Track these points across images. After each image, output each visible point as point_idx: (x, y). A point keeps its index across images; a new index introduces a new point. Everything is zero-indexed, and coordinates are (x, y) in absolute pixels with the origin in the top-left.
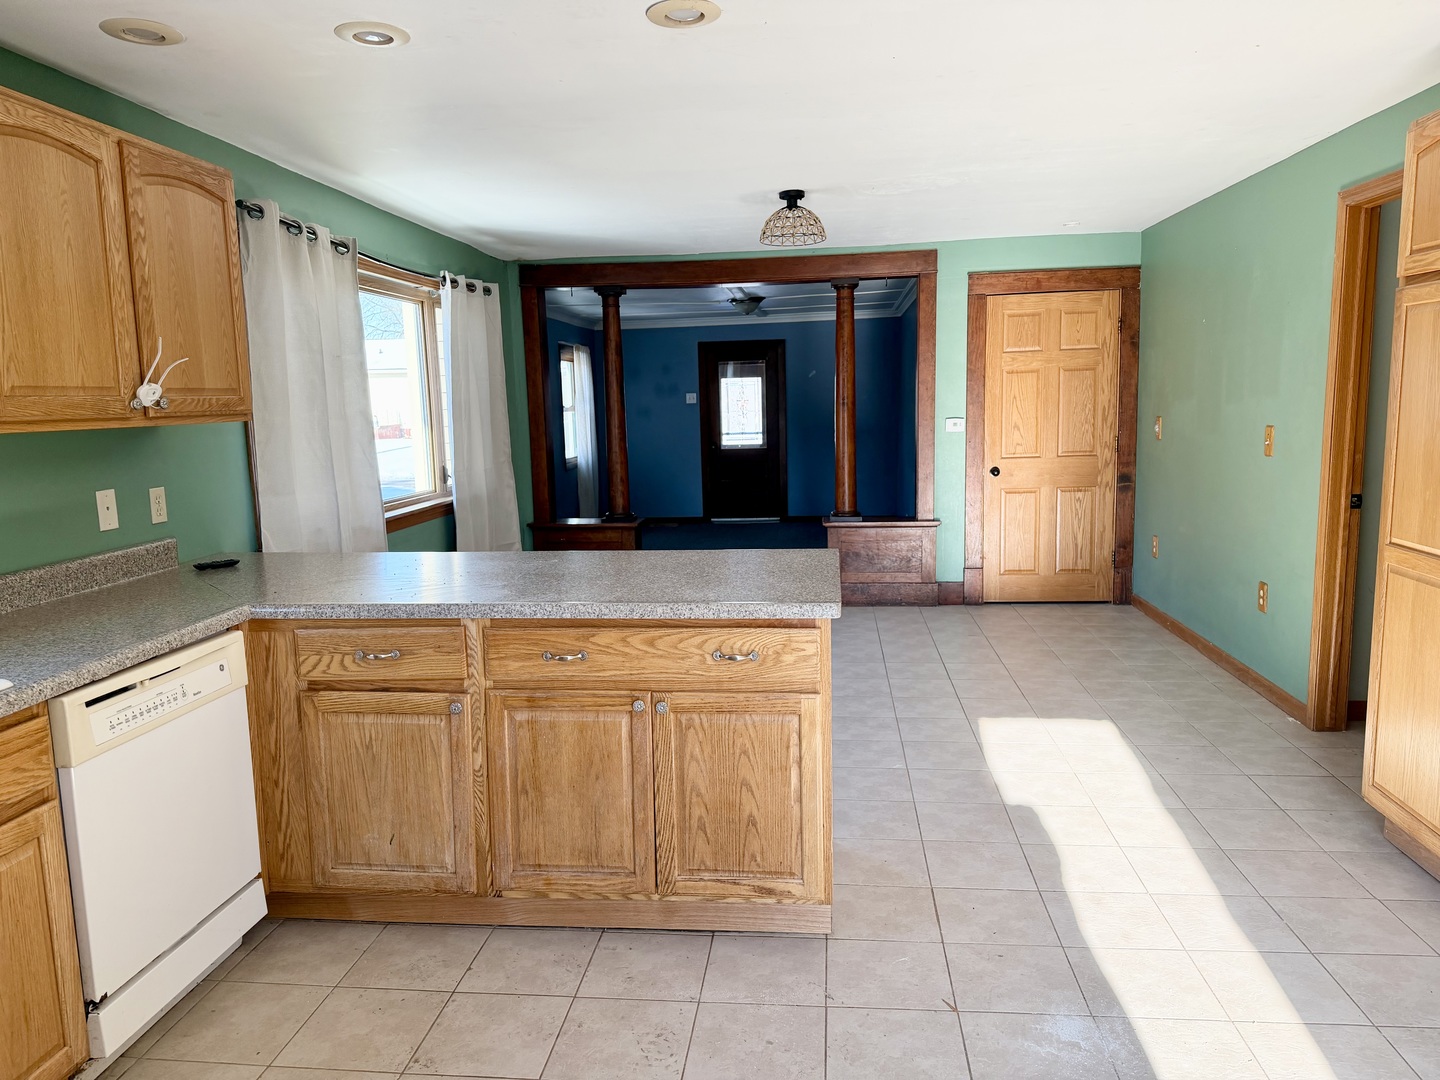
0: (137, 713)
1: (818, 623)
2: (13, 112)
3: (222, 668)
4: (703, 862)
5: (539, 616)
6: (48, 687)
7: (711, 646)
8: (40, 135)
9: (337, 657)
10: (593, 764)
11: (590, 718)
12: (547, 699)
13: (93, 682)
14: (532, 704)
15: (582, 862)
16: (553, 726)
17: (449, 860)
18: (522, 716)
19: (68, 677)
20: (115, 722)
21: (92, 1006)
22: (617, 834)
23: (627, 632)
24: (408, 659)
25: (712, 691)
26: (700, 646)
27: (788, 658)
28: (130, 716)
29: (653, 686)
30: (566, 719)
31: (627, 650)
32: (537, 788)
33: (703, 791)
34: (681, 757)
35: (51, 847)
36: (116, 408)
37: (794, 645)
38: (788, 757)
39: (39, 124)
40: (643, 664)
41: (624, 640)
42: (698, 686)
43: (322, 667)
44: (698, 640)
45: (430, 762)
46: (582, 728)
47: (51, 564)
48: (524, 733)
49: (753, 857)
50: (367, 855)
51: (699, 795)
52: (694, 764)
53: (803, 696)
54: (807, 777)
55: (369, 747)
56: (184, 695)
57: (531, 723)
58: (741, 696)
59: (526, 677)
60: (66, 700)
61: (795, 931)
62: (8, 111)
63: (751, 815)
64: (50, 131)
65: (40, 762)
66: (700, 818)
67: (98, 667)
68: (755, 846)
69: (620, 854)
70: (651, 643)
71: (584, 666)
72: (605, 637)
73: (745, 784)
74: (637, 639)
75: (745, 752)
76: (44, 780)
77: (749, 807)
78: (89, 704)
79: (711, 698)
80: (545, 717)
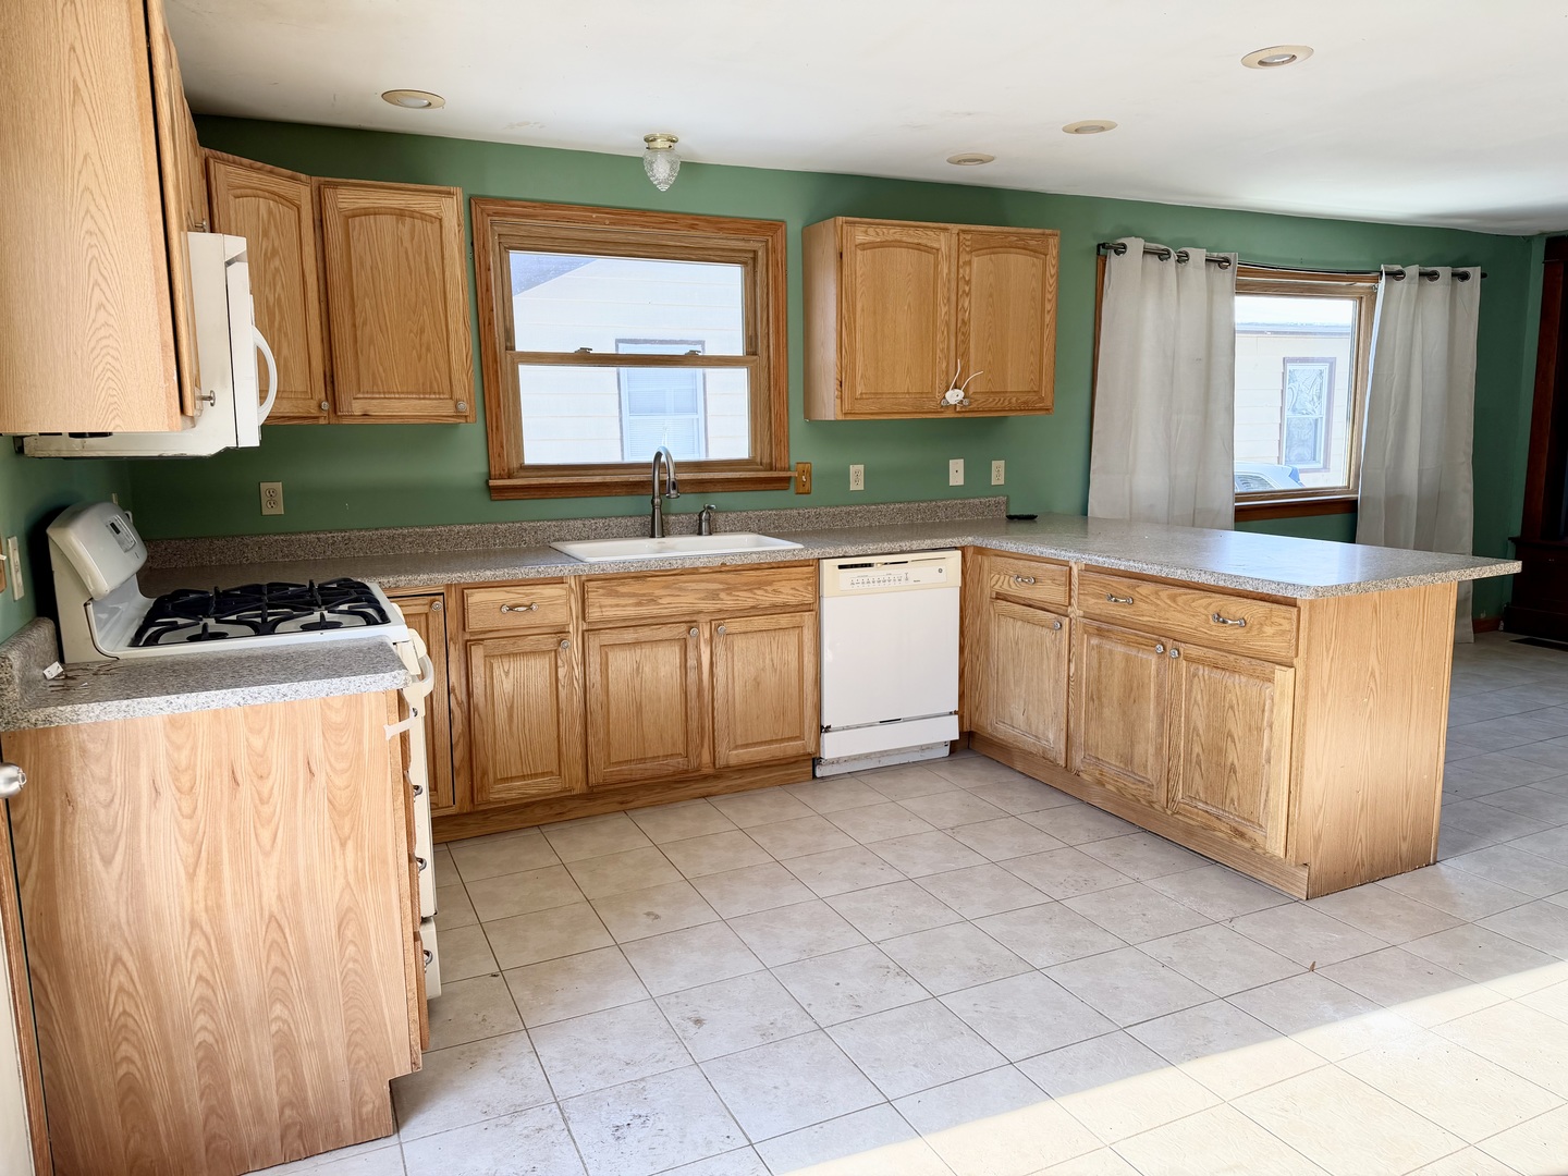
0: (871, 580)
1: (1299, 603)
2: (881, 233)
3: (940, 571)
4: (1198, 793)
5: (1106, 565)
6: (816, 553)
7: (1213, 609)
8: (898, 244)
9: (1007, 577)
10: (1132, 692)
11: (1133, 652)
12: (1108, 631)
13: (844, 557)
14: (1100, 633)
15: (1122, 765)
16: (1111, 652)
17: (1051, 737)
18: (1095, 641)
19: (831, 551)
20: (855, 582)
21: (823, 729)
22: (1146, 750)
23: (1160, 586)
24: (1038, 585)
25: (1216, 649)
26: (1206, 608)
27: (1269, 630)
28: (865, 581)
29: (1177, 637)
30: (1120, 649)
31: (1158, 602)
32: (1099, 698)
33: (1201, 732)
34: (1188, 699)
35: (808, 635)
36: (932, 405)
37: (1275, 619)
38: (1263, 719)
39: (897, 237)
40: (1168, 615)
41: (1157, 593)
42: (1206, 643)
43: (1000, 583)
44: (1205, 601)
45: (1045, 661)
46: (1128, 659)
47: (909, 502)
48: (1094, 653)
49: (1232, 801)
50: (1012, 719)
51: (1198, 735)
52: (1195, 707)
53: (1277, 667)
54: (1276, 742)
55: (1017, 644)
56: (907, 579)
57: (1099, 647)
58: (1232, 657)
59: (1098, 612)
60: (825, 561)
61: (1277, 886)
62: (878, 234)
63: (1232, 764)
64: (904, 239)
65: (807, 589)
66: (1198, 755)
67: (851, 550)
68: (1234, 792)
69: (1145, 767)
70: (1173, 598)
71: (1131, 610)
72: (1146, 589)
73: (1230, 735)
74: (1166, 592)
75: (1232, 707)
76: (809, 598)
77: (1232, 757)
78: (841, 567)
79: (1211, 653)
80: (1107, 645)
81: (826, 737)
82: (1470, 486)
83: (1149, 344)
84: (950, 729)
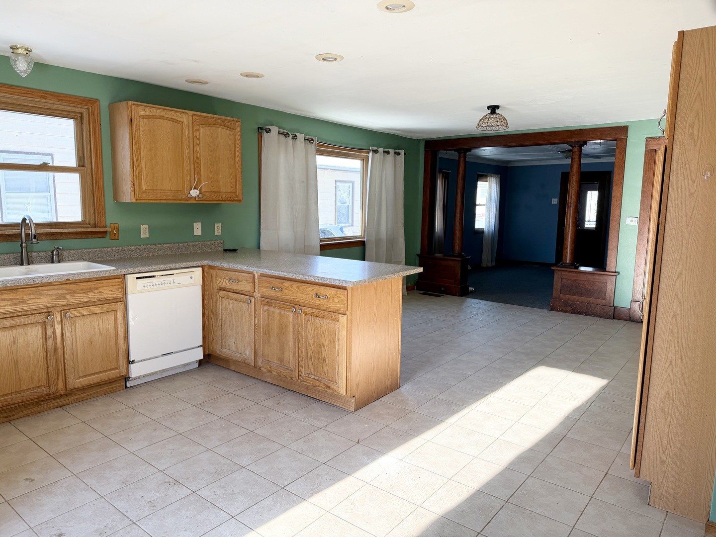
0: (154, 284)
1: (347, 288)
2: (152, 112)
3: (191, 278)
4: (311, 371)
5: (270, 274)
6: (123, 272)
7: (314, 292)
8: (162, 117)
9: (225, 280)
10: (282, 329)
11: (283, 312)
12: (272, 303)
13: (139, 273)
14: (268, 304)
15: (279, 363)
16: (273, 313)
17: (248, 353)
18: (266, 308)
19: (132, 270)
20: (145, 285)
21: (130, 362)
22: (289, 355)
23: (293, 283)
24: (240, 283)
25: (316, 309)
26: (311, 291)
27: (336, 300)
28: (151, 284)
29: (300, 304)
30: (277, 311)
31: (292, 289)
32: (269, 333)
33: (311, 345)
34: (306, 331)
35: (120, 315)
36: (183, 196)
37: (338, 295)
38: (335, 337)
39: (161, 114)
40: (296, 295)
41: (291, 285)
42: (311, 306)
43: (221, 283)
44: (311, 289)
45: (244, 318)
46: (280, 315)
47: (174, 243)
48: (266, 313)
49: (325, 373)
50: (229, 346)
52: (309, 334)
53: (340, 315)
54: (341, 346)
55: (230, 311)
56: (174, 283)
57: (268, 310)
58: (323, 312)
59: (267, 294)
60: (128, 275)
61: (343, 407)
62: (151, 112)
63: (324, 357)
64: (165, 115)
65: (118, 290)
66: (310, 355)
67: (142, 269)
68: (325, 369)
69: (289, 362)
70: (298, 288)
71: (281, 294)
72: (287, 284)
73: (323, 345)
74: (295, 285)
75: (323, 333)
76: (120, 295)
77: (324, 354)
78: (137, 278)
79: (314, 311)
80: (272, 309)
81: (132, 366)
82: (403, 235)
83: (282, 174)
84: (199, 355)
